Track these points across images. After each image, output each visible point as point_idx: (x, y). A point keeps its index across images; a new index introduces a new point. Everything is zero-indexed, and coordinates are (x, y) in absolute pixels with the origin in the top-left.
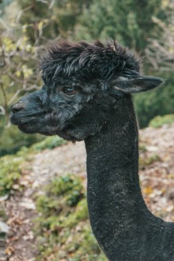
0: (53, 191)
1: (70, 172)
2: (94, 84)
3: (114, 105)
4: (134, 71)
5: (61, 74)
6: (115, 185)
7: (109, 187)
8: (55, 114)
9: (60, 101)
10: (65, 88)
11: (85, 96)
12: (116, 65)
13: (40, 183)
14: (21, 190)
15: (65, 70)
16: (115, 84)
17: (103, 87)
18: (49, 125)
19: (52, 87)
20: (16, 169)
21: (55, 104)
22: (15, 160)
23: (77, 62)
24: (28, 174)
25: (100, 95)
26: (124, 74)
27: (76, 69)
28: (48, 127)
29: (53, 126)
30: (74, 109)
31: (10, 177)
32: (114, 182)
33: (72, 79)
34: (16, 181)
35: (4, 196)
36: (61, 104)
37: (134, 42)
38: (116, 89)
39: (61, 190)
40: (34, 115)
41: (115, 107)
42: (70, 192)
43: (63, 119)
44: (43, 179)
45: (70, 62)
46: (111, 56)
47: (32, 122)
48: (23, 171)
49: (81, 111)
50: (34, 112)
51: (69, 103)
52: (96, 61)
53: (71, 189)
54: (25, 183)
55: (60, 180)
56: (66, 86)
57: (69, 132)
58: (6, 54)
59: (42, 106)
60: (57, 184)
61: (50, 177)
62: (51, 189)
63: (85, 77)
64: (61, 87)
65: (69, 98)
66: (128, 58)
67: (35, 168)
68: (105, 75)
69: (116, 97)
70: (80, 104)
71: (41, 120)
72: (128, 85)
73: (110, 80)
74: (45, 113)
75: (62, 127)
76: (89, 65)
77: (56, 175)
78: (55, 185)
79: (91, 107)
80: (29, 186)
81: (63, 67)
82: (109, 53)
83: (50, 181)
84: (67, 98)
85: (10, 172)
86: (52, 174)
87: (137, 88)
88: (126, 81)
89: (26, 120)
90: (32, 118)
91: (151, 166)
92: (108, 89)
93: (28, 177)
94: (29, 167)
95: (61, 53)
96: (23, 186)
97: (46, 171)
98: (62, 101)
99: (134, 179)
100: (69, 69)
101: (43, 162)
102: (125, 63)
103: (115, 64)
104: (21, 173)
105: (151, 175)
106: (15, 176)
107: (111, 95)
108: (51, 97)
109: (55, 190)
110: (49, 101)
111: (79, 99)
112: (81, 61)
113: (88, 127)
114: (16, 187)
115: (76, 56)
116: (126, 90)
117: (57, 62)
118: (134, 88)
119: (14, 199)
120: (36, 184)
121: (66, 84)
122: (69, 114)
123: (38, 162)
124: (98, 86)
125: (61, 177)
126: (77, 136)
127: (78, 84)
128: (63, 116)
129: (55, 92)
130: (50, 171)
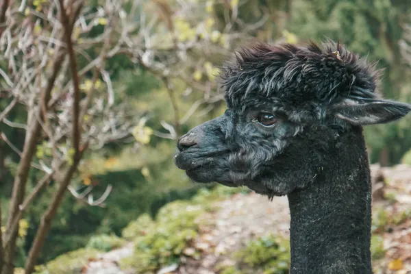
0: (247, 260)
1: (275, 232)
2: (306, 108)
3: (336, 142)
4: (368, 91)
5: (255, 92)
6: (334, 265)
7: (324, 268)
8: (243, 154)
9: (252, 134)
10: (261, 113)
11: (292, 128)
12: (341, 81)
13: (227, 247)
14: (197, 256)
15: (261, 87)
16: (339, 110)
17: (319, 114)
18: (234, 171)
19: (240, 113)
20: (190, 224)
21: (244, 138)
22: (190, 209)
23: (281, 75)
24: (209, 232)
25: (314, 127)
26: (353, 96)
27: (279, 86)
28: (232, 174)
29: (241, 171)
30: (274, 146)
31: (180, 235)
32: (332, 260)
33: (272, 101)
34: (189, 243)
35: (170, 265)
36: (254, 138)
37: (383, 28)
38: (339, 118)
39: (259, 259)
40: (212, 155)
41: (338, 145)
42: (273, 263)
43: (256, 162)
44: (232, 242)
45: (270, 76)
46: (333, 67)
47: (207, 166)
48: (202, 228)
49: (285, 150)
50: (211, 150)
51: (266, 137)
52: (310, 74)
53: (275, 258)
54: (203, 246)
55: (258, 244)
56: (263, 111)
57: (264, 182)
58: (181, 46)
59: (224, 141)
60: (254, 249)
61: (243, 238)
62: (244, 257)
63: (292, 98)
64: (255, 113)
65: (267, 129)
66: (359, 70)
67: (221, 223)
68: (323, 96)
69: (339, 129)
70: (283, 139)
71: (222, 162)
72: (359, 112)
73: (332, 103)
74: (228, 152)
75: (254, 175)
76: (299, 80)
77: (252, 235)
78: (250, 252)
79: (300, 144)
80: (211, 250)
81: (259, 81)
82: (330, 63)
83: (243, 245)
84: (263, 129)
85: (181, 227)
86: (246, 233)
87: (372, 118)
88: (355, 106)
89: (200, 162)
90: (208, 159)
91: (402, 226)
92: (327, 117)
93: (208, 237)
94: (212, 222)
95: (256, 61)
96: (200, 251)
97: (238, 229)
98: (256, 134)
99: (363, 257)
100: (268, 85)
101: (233, 213)
102: (354, 78)
103: (339, 79)
104: (198, 230)
105: (401, 240)
106: (189, 234)
107: (333, 127)
108: (239, 127)
109: (250, 259)
110: (235, 133)
111: (281, 131)
112: (288, 74)
113: (295, 175)
114: (189, 251)
115: (279, 66)
116: (355, 120)
117: (250, 75)
118: (366, 118)
119: (186, 270)
120: (220, 249)
121: (263, 108)
122: (266, 154)
123: (224, 214)
124: (313, 113)
125: (260, 239)
126: (277, 188)
127: (281, 109)
128: (257, 156)
129: (244, 121)
130: (243, 230)
